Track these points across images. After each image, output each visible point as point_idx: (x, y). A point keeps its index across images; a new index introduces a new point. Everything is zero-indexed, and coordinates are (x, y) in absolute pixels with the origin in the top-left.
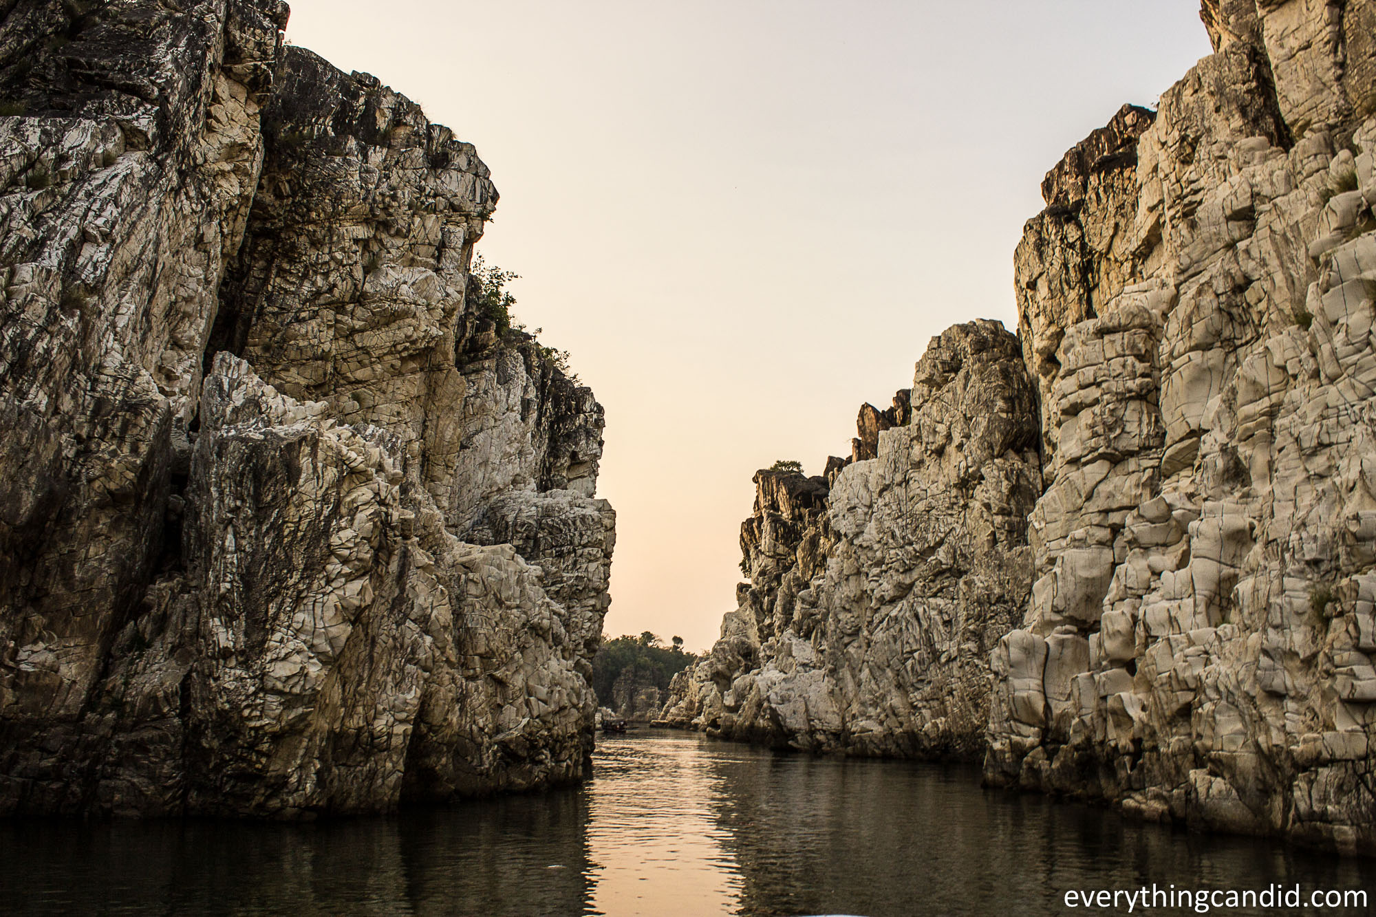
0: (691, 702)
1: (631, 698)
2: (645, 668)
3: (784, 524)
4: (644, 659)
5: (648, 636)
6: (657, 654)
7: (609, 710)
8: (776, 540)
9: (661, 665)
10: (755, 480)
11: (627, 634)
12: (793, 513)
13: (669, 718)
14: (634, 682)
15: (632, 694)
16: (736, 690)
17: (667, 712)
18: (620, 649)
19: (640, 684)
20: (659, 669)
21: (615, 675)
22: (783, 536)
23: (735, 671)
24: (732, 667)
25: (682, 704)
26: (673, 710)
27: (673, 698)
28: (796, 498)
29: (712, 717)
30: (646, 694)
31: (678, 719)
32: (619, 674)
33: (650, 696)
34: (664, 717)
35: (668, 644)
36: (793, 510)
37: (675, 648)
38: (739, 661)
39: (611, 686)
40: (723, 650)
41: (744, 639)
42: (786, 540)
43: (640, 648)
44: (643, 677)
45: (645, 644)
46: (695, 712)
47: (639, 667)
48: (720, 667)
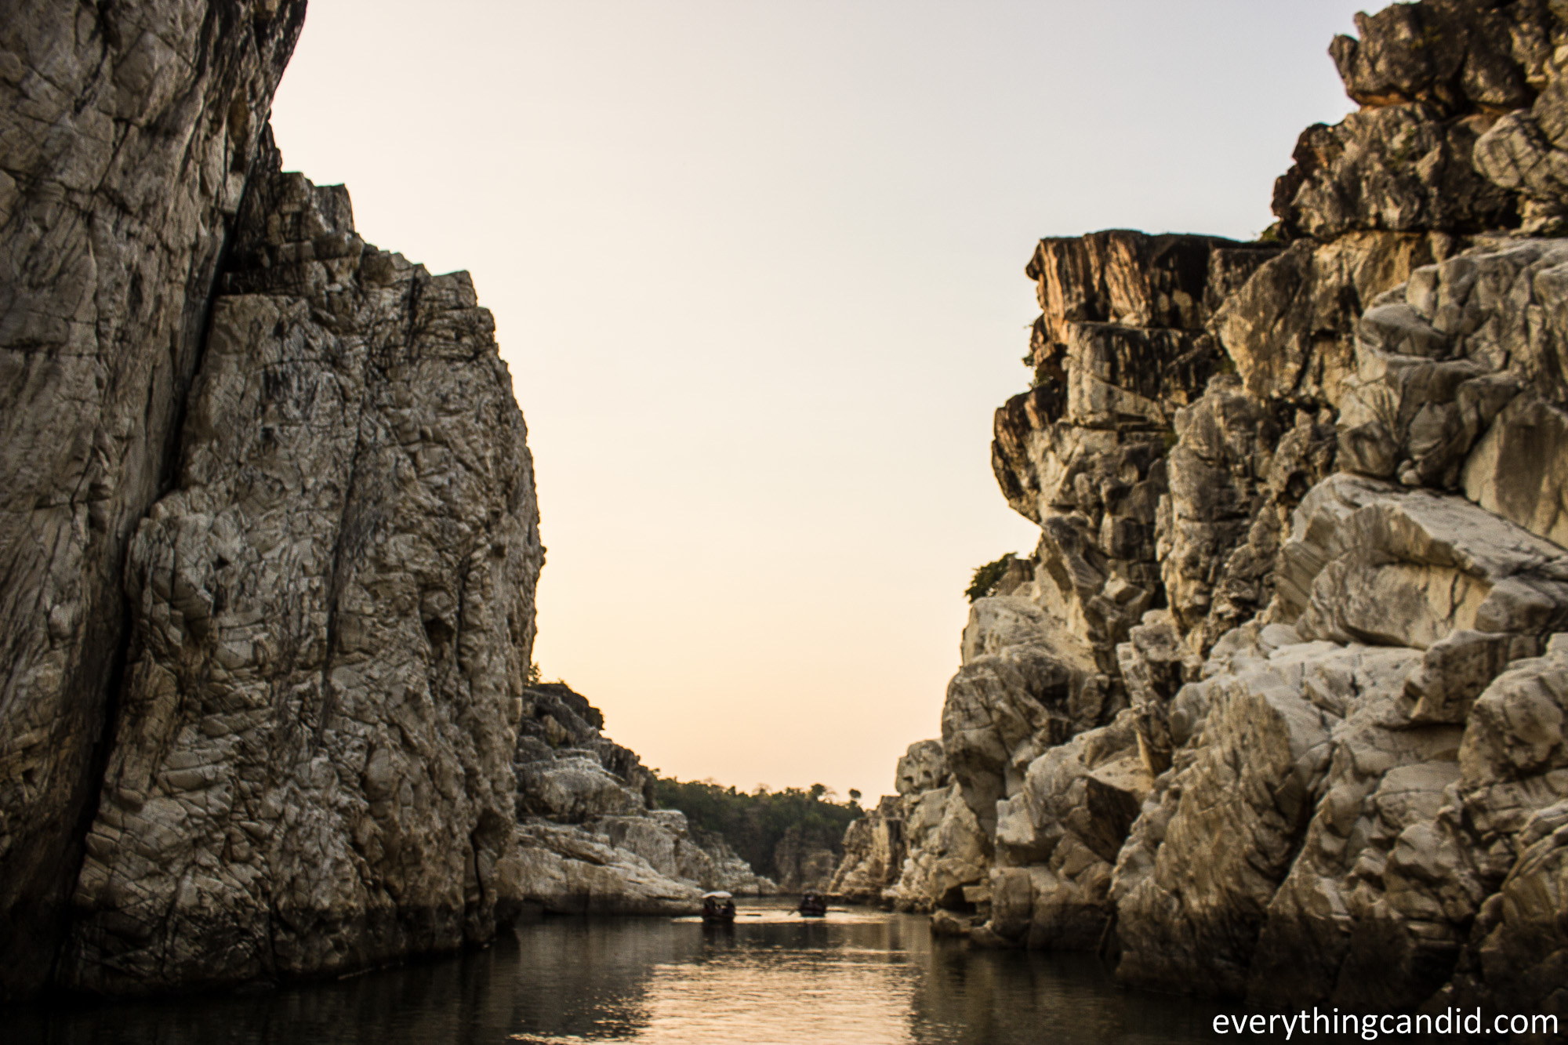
0: (878, 864)
1: (798, 864)
2: (814, 826)
3: (1132, 337)
4: (812, 816)
5: (819, 789)
6: (830, 810)
7: (769, 881)
8: (1113, 380)
9: (835, 822)
10: (1035, 270)
11: (793, 786)
12: (1152, 308)
13: (844, 888)
14: (801, 844)
15: (799, 859)
16: (1036, 791)
17: (841, 880)
18: (783, 804)
19: (809, 846)
20: (833, 828)
21: (778, 836)
22: (1130, 369)
23: (1016, 743)
24: (1006, 734)
25: (863, 867)
26: (849, 876)
27: (849, 858)
28: (1162, 263)
29: (948, 883)
30: (817, 859)
31: (858, 890)
32: (782, 835)
33: (822, 862)
34: (835, 889)
35: (842, 798)
36: (1154, 297)
37: (853, 803)
38: (1031, 713)
39: (772, 850)
40: (981, 685)
41: (1040, 652)
42: (1142, 377)
43: (809, 803)
44: (812, 838)
45: (815, 798)
46: (883, 878)
47: (808, 826)
48: (973, 734)
